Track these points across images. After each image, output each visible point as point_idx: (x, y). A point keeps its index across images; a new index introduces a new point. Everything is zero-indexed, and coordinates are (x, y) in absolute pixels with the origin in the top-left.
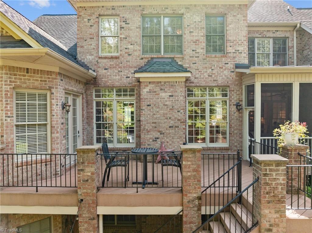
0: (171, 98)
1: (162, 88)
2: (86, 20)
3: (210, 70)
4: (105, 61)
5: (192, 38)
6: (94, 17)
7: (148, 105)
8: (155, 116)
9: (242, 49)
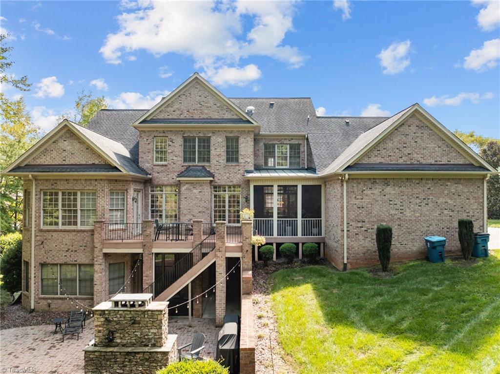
0: (200, 193)
1: (195, 186)
2: (145, 140)
3: (228, 174)
4: (158, 167)
5: (216, 153)
6: (151, 137)
7: (185, 198)
8: (190, 205)
9: (250, 160)
